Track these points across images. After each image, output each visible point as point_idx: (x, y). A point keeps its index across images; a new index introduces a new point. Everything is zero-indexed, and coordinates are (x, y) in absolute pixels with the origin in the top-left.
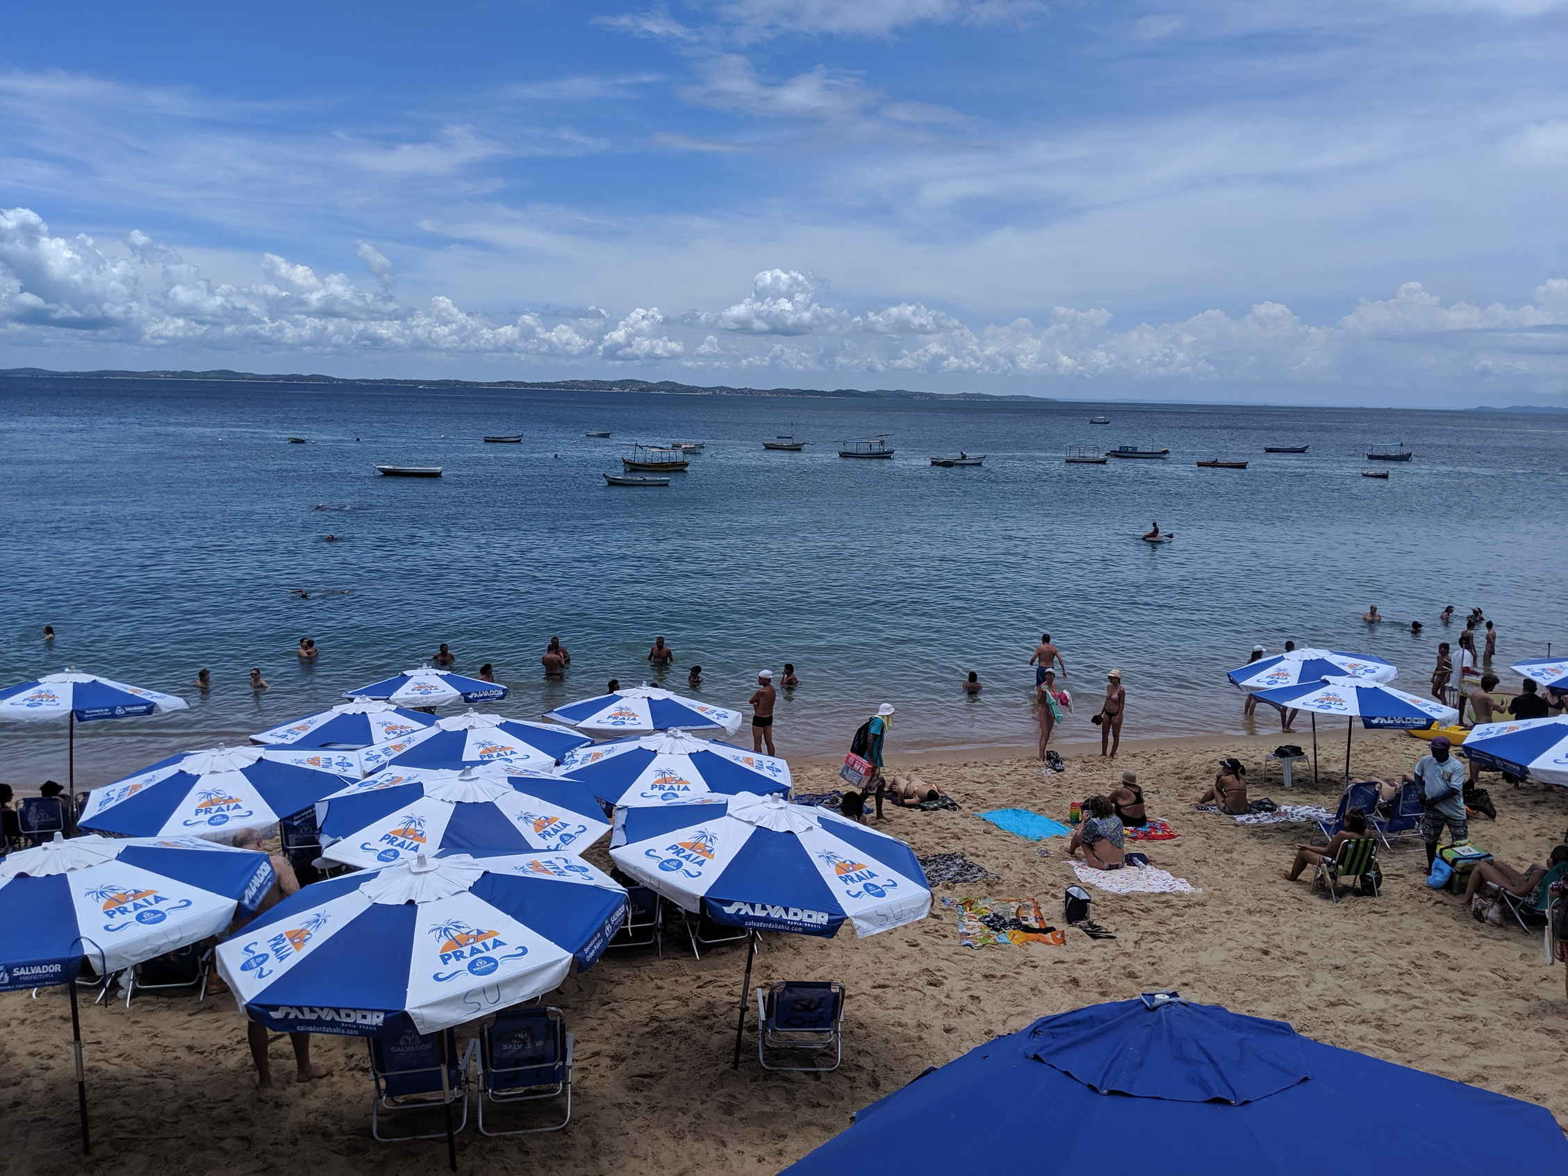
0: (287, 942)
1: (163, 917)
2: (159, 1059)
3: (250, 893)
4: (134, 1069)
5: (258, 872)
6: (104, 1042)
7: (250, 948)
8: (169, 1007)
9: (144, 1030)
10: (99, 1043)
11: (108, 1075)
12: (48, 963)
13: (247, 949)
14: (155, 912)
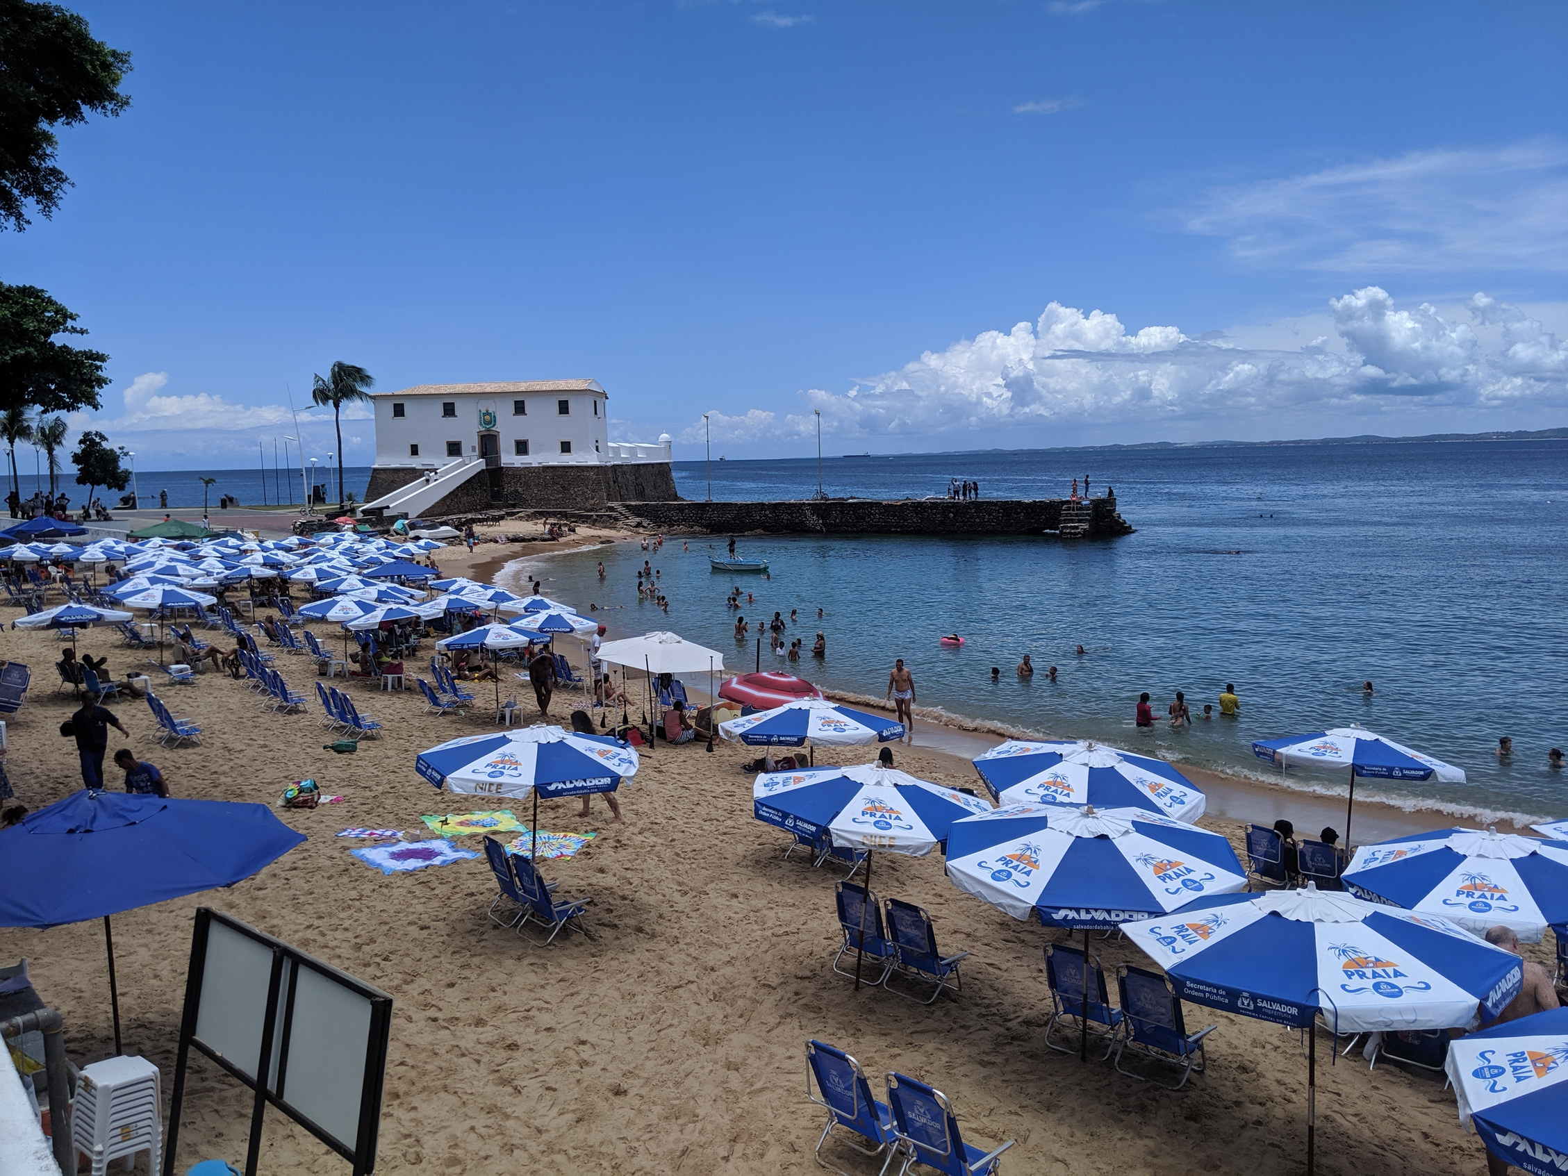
0: (1528, 1062)
1: (1400, 993)
2: (1393, 1134)
3: (1494, 996)
4: (1367, 1133)
5: (1508, 976)
6: (1343, 1095)
7: (1486, 1055)
8: (1410, 1085)
9: (1383, 1098)
10: (1339, 1095)
11: (1342, 1130)
12: (1288, 1003)
13: (1482, 1055)
14: (1393, 986)
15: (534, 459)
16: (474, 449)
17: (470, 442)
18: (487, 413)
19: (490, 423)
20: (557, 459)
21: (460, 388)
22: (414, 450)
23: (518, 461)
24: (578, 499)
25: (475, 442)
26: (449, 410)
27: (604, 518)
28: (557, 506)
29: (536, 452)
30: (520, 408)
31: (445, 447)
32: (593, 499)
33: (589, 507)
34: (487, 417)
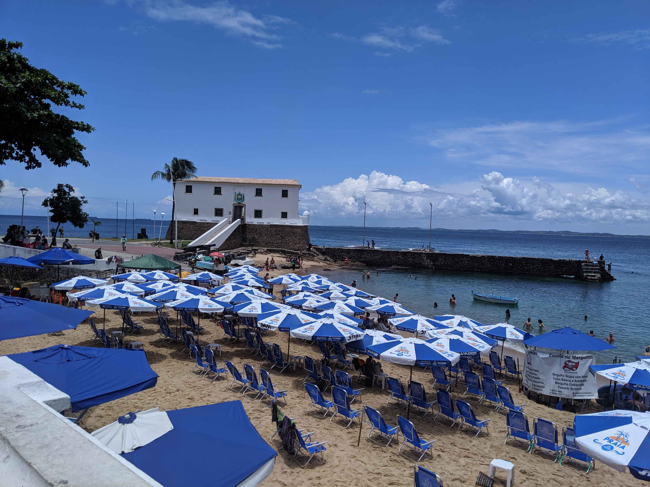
15: (264, 221)
16: (230, 213)
17: (228, 208)
18: (240, 194)
19: (240, 199)
20: (279, 221)
21: (223, 179)
22: (196, 212)
23: (256, 221)
24: (290, 244)
25: (231, 209)
26: (218, 191)
27: (307, 255)
28: (277, 247)
29: (267, 217)
30: (259, 193)
31: (214, 211)
32: (299, 244)
33: (297, 248)
34: (240, 197)
